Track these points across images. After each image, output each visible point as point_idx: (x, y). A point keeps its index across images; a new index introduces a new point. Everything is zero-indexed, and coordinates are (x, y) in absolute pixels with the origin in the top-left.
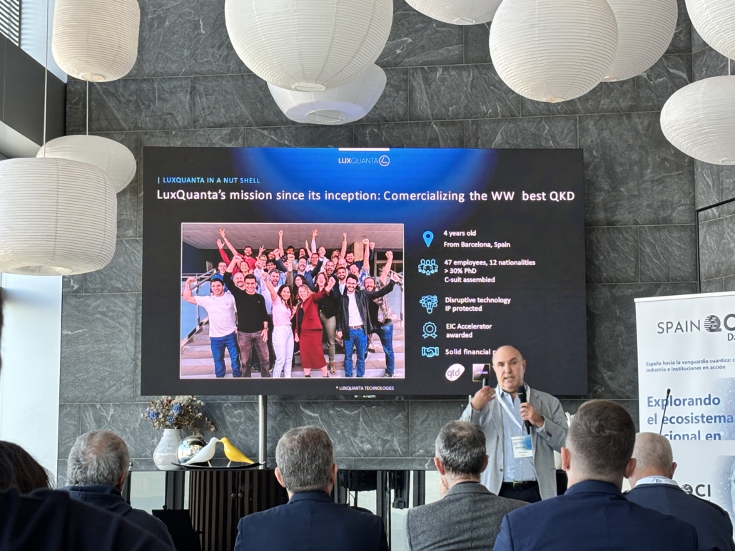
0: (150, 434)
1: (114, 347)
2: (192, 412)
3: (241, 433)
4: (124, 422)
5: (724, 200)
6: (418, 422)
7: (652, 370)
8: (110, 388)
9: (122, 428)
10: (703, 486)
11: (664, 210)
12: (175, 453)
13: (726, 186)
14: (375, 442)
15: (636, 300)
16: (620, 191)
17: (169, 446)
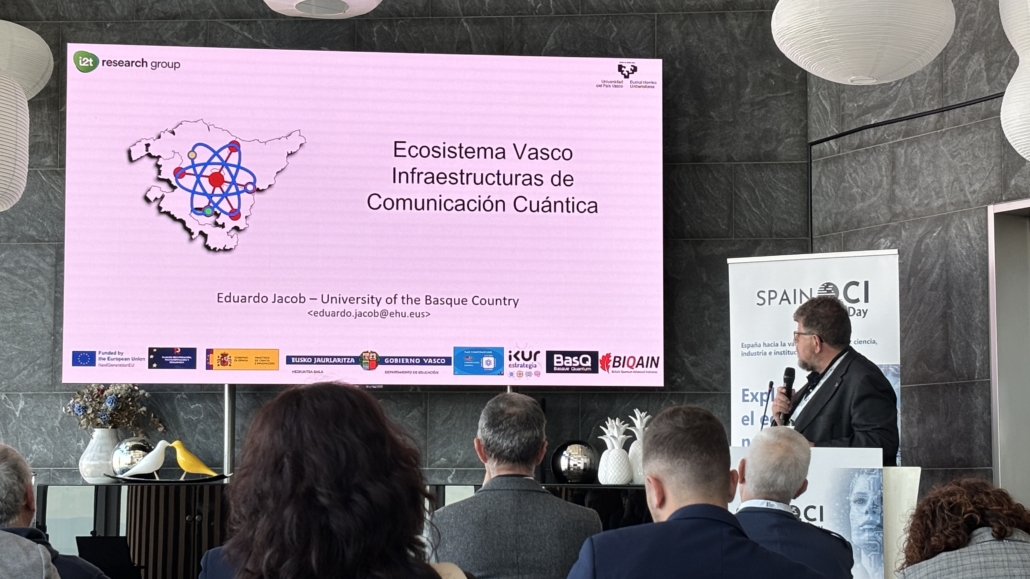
0: (74, 435)
1: (25, 317)
2: (132, 406)
3: (199, 434)
4: (40, 419)
5: (846, 130)
6: (439, 421)
7: (749, 354)
8: (19, 372)
9: (35, 427)
10: (814, 507)
11: (767, 142)
12: (108, 460)
13: (849, 112)
15: (729, 260)
16: (710, 117)
17: (101, 451)
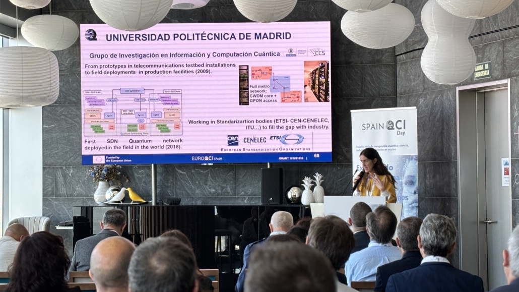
2: (114, 172)
3: (143, 183)
5: (408, 51)
8: (70, 158)
9: (77, 180)
11: (378, 55)
12: (104, 195)
14: (217, 188)
15: (352, 111)
17: (102, 191)
